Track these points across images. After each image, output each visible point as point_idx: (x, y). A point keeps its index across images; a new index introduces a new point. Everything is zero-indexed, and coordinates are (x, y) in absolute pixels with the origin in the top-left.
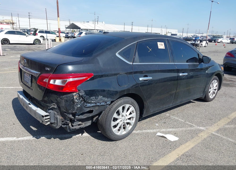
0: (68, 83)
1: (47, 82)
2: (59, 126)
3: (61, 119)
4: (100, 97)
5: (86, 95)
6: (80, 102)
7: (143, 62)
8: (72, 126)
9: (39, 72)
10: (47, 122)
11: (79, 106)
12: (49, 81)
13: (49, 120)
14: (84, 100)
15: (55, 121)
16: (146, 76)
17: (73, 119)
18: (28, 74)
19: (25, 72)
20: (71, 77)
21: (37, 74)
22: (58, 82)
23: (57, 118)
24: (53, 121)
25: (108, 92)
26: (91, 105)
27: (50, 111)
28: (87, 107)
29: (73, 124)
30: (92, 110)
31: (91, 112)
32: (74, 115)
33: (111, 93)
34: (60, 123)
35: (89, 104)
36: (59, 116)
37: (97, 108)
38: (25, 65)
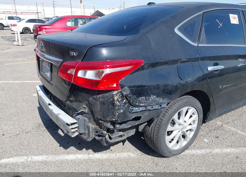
0: (105, 76)
1: (73, 74)
2: (91, 138)
3: (95, 129)
4: (153, 97)
5: (132, 94)
6: (124, 106)
7: (211, 44)
8: (110, 138)
9: (61, 59)
10: (74, 132)
11: (122, 111)
12: (76, 73)
13: (76, 129)
14: (129, 102)
15: (85, 130)
16: (216, 64)
17: (111, 129)
18: (46, 63)
19: (43, 60)
20: (108, 66)
21: (58, 62)
22: (90, 75)
23: (88, 127)
24: (82, 131)
25: (165, 90)
26: (139, 109)
27: (78, 117)
28: (133, 113)
29: (111, 136)
30: (139, 116)
31: (138, 118)
32: (113, 123)
33: (168, 91)
34: (92, 134)
35: (137, 108)
36: (92, 124)
37: (147, 113)
38: (42, 50)
